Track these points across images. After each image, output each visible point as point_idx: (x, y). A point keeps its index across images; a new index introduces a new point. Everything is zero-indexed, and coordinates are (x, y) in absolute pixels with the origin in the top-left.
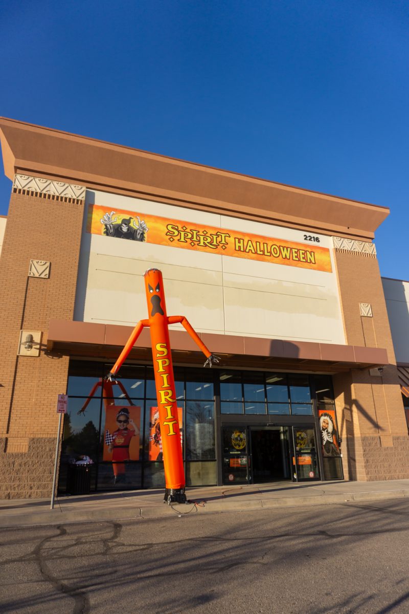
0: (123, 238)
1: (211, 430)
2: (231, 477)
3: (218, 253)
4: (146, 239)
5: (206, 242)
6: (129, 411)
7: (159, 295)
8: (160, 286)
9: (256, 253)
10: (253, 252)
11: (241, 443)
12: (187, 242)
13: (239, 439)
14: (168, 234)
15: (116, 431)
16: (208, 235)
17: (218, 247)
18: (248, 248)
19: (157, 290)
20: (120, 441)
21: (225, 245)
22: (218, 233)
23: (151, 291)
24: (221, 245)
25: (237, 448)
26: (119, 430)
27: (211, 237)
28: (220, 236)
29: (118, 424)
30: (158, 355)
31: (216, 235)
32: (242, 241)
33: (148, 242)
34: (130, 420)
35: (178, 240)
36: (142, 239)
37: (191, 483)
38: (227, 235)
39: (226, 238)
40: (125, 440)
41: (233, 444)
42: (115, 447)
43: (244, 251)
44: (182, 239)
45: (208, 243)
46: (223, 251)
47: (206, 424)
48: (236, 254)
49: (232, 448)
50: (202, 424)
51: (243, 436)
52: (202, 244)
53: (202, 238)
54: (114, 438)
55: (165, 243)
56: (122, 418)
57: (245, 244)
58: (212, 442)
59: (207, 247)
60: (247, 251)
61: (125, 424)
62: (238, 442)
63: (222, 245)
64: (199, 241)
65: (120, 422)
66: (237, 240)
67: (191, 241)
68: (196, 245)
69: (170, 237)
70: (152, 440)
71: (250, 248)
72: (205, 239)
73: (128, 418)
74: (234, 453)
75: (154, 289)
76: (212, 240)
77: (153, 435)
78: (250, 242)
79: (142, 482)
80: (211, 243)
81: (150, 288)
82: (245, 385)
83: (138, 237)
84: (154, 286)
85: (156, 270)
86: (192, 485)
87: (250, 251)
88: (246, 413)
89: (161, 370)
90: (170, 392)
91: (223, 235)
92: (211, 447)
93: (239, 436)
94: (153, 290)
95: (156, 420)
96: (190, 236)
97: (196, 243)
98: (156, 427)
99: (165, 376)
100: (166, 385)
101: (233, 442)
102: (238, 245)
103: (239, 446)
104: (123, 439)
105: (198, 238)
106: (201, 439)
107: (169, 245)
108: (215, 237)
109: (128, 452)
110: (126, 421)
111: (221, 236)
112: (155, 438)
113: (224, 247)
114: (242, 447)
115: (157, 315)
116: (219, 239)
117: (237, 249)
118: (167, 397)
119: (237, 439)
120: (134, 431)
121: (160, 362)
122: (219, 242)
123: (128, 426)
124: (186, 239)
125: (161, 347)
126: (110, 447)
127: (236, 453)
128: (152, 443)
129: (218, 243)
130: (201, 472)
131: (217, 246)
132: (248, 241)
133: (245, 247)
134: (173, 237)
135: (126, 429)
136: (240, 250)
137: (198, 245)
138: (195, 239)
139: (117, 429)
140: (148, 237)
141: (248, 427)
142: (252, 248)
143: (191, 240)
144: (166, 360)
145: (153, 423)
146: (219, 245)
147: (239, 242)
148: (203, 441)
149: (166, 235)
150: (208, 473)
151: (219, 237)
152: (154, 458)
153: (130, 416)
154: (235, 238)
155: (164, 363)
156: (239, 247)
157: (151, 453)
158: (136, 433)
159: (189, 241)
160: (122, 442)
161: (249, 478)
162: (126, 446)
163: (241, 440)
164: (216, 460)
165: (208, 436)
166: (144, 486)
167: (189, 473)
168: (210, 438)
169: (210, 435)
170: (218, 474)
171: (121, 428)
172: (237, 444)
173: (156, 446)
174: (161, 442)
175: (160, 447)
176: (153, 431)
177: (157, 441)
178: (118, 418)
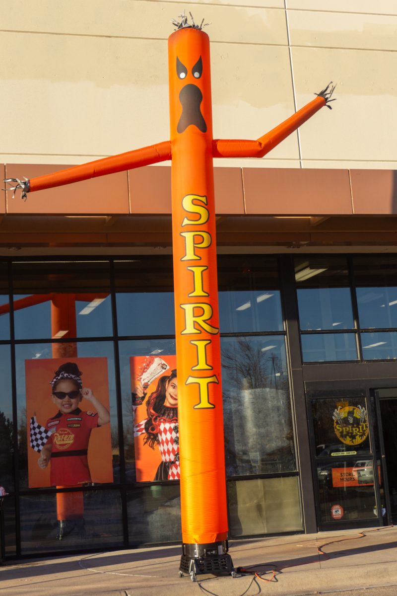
1: (281, 403)
2: (337, 512)
6: (80, 369)
7: (198, 84)
8: (202, 66)
11: (355, 431)
13: (351, 421)
15: (53, 419)
19: (197, 75)
20: (65, 440)
23: (183, 75)
25: (348, 441)
26: (59, 415)
29: (57, 401)
30: (186, 222)
34: (84, 390)
37: (241, 530)
40: (75, 439)
41: (338, 434)
42: (54, 454)
47: (268, 390)
49: (336, 443)
50: (258, 390)
51: (361, 413)
54: (49, 434)
58: (286, 430)
61: (73, 401)
62: (349, 428)
65: (61, 395)
70: (142, 435)
73: (78, 386)
74: (340, 454)
75: (190, 71)
77: (143, 423)
79: (126, 534)
81: (180, 68)
82: (359, 290)
84: (188, 64)
85: (193, 27)
86: (244, 533)
88: (365, 358)
89: (190, 255)
90: (206, 307)
92: (286, 443)
93: (351, 413)
94: (186, 74)
95: (146, 386)
98: (148, 403)
99: (198, 271)
100: (199, 292)
101: (338, 429)
103: (353, 437)
104: (72, 437)
106: (257, 425)
109: (87, 467)
110: (76, 394)
112: (146, 429)
114: (359, 440)
115: (191, 130)
118: (200, 320)
119: (345, 421)
120: (96, 415)
121: (189, 237)
123: (81, 406)
125: (194, 202)
126: (43, 456)
127: (345, 453)
128: (142, 442)
130: (263, 504)
135: (77, 412)
139: (55, 413)
141: (372, 391)
144: (204, 234)
145: (140, 395)
148: (263, 430)
150: (280, 506)
152: (148, 475)
153: (83, 379)
155: (197, 240)
157: (141, 464)
158: (100, 421)
160: (72, 442)
161: (380, 512)
162: (80, 452)
163: (357, 422)
164: (297, 474)
165: (276, 418)
166: (131, 539)
167: (236, 503)
168: (280, 423)
169: (279, 416)
170: (306, 507)
171: (66, 410)
172: (348, 433)
173: (152, 447)
174: (163, 437)
175: (161, 448)
176: (143, 413)
177: (153, 436)
178: (54, 387)
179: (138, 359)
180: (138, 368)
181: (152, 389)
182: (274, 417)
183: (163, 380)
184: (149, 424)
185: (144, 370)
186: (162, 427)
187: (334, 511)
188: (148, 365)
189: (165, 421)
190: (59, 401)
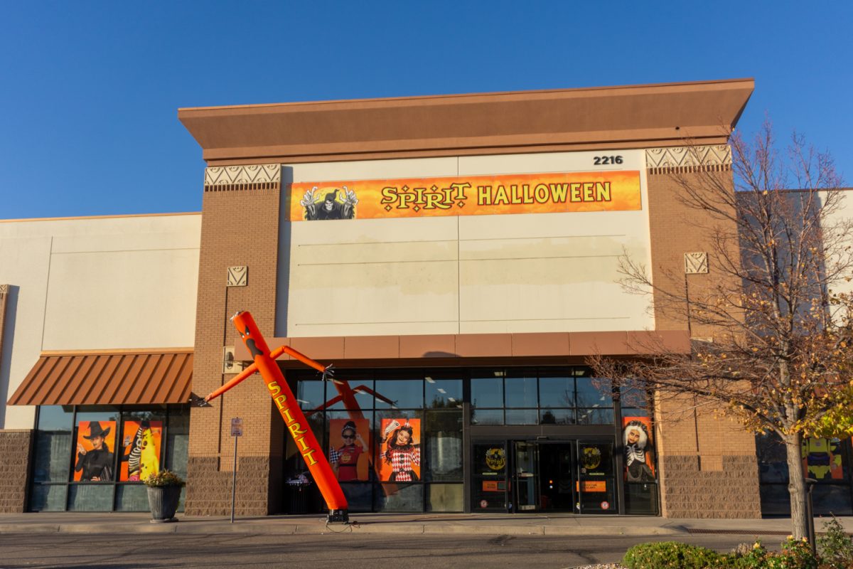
0: (327, 219)
1: (458, 446)
2: (484, 504)
3: (453, 215)
4: (355, 215)
5: (435, 202)
6: (356, 424)
9: (510, 203)
10: (506, 201)
11: (498, 462)
12: (408, 207)
13: (496, 456)
14: (384, 201)
15: (341, 448)
16: (439, 191)
17: (453, 205)
18: (499, 198)
20: (346, 458)
21: (464, 201)
22: (454, 186)
24: (457, 202)
25: (493, 467)
26: (345, 446)
27: (443, 193)
28: (456, 190)
29: (344, 440)
31: (451, 188)
32: (488, 189)
33: (359, 218)
34: (357, 435)
35: (397, 207)
36: (350, 216)
37: (432, 509)
38: (467, 185)
39: (465, 189)
40: (351, 458)
41: (488, 463)
42: (341, 465)
43: (493, 203)
44: (403, 205)
45: (438, 202)
46: (460, 211)
47: (451, 438)
48: (479, 211)
49: (487, 469)
50: (446, 438)
51: (502, 452)
52: (430, 206)
53: (429, 197)
54: (339, 455)
55: (379, 215)
56: (348, 433)
57: (494, 192)
58: (459, 460)
59: (437, 209)
60: (497, 202)
61: (352, 440)
62: (495, 461)
63: (459, 201)
64: (426, 202)
65: (346, 437)
66: (481, 189)
67: (414, 205)
68: (422, 209)
69: (386, 205)
70: (383, 458)
71: (501, 198)
72: (434, 198)
73: (354, 433)
74: (488, 474)
76: (444, 197)
77: (385, 452)
78: (501, 189)
79: (373, 508)
80: (442, 202)
83: (346, 214)
86: (433, 511)
87: (501, 202)
88: (507, 423)
91: (461, 187)
92: (459, 466)
93: (496, 453)
95: (387, 434)
96: (413, 198)
97: (421, 206)
98: (388, 442)
101: (488, 461)
102: (482, 195)
103: (497, 465)
104: (350, 457)
105: (425, 199)
106: (444, 456)
107: (385, 217)
108: (448, 192)
109: (356, 471)
110: (353, 436)
111: (458, 188)
112: (386, 455)
113: (461, 204)
114: (500, 467)
116: (454, 194)
117: (481, 202)
119: (493, 457)
120: (362, 447)
122: (455, 198)
123: (355, 442)
124: (407, 204)
125: (272, 386)
126: (336, 466)
127: (491, 474)
128: (383, 461)
129: (453, 199)
130: (444, 497)
131: (450, 205)
132: (499, 187)
133: (493, 198)
134: (390, 205)
135: (353, 445)
136: (485, 203)
137: (424, 208)
138: (420, 201)
139: (343, 445)
140: (358, 212)
141: (509, 441)
142: (504, 197)
143: (414, 203)
144: (282, 396)
145: (384, 438)
146: (454, 203)
147: (485, 192)
148: (446, 459)
149: (382, 203)
150: (453, 498)
151: (454, 190)
153: (357, 429)
154: (478, 187)
155: (281, 399)
156: (485, 199)
157: (382, 472)
158: (364, 450)
159: (412, 205)
160: (349, 459)
161: (508, 506)
162: (353, 464)
163: (499, 457)
164: (462, 483)
165: (455, 454)
166: (375, 509)
167: (429, 496)
168: (456, 456)
169: (456, 452)
170: (466, 500)
171: (348, 444)
172: (494, 463)
173: (388, 464)
174: (394, 460)
175: (393, 465)
176: (385, 448)
177: (389, 459)
178: (343, 433)
179: (384, 420)
180: (384, 425)
181: (391, 435)
182: (453, 453)
183: (396, 431)
184: (387, 453)
185: (387, 426)
186: (394, 455)
187: (482, 503)
188: (389, 424)
189: (396, 452)
190: (345, 439)
